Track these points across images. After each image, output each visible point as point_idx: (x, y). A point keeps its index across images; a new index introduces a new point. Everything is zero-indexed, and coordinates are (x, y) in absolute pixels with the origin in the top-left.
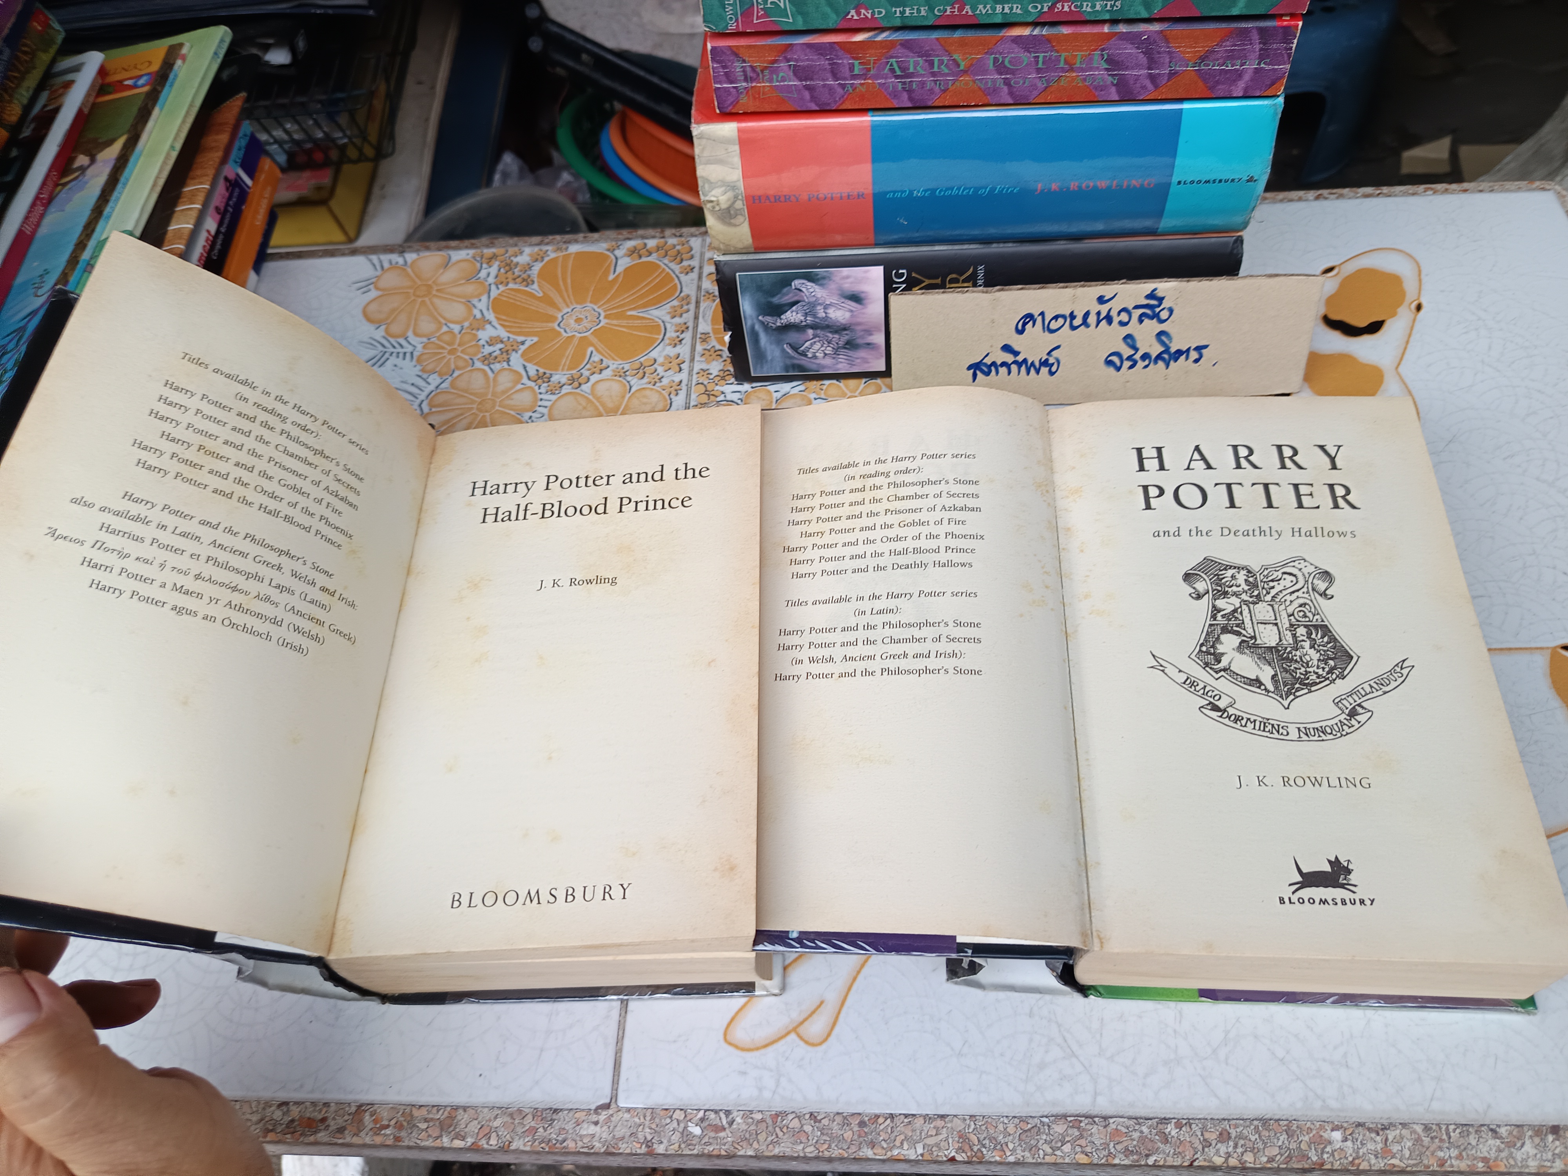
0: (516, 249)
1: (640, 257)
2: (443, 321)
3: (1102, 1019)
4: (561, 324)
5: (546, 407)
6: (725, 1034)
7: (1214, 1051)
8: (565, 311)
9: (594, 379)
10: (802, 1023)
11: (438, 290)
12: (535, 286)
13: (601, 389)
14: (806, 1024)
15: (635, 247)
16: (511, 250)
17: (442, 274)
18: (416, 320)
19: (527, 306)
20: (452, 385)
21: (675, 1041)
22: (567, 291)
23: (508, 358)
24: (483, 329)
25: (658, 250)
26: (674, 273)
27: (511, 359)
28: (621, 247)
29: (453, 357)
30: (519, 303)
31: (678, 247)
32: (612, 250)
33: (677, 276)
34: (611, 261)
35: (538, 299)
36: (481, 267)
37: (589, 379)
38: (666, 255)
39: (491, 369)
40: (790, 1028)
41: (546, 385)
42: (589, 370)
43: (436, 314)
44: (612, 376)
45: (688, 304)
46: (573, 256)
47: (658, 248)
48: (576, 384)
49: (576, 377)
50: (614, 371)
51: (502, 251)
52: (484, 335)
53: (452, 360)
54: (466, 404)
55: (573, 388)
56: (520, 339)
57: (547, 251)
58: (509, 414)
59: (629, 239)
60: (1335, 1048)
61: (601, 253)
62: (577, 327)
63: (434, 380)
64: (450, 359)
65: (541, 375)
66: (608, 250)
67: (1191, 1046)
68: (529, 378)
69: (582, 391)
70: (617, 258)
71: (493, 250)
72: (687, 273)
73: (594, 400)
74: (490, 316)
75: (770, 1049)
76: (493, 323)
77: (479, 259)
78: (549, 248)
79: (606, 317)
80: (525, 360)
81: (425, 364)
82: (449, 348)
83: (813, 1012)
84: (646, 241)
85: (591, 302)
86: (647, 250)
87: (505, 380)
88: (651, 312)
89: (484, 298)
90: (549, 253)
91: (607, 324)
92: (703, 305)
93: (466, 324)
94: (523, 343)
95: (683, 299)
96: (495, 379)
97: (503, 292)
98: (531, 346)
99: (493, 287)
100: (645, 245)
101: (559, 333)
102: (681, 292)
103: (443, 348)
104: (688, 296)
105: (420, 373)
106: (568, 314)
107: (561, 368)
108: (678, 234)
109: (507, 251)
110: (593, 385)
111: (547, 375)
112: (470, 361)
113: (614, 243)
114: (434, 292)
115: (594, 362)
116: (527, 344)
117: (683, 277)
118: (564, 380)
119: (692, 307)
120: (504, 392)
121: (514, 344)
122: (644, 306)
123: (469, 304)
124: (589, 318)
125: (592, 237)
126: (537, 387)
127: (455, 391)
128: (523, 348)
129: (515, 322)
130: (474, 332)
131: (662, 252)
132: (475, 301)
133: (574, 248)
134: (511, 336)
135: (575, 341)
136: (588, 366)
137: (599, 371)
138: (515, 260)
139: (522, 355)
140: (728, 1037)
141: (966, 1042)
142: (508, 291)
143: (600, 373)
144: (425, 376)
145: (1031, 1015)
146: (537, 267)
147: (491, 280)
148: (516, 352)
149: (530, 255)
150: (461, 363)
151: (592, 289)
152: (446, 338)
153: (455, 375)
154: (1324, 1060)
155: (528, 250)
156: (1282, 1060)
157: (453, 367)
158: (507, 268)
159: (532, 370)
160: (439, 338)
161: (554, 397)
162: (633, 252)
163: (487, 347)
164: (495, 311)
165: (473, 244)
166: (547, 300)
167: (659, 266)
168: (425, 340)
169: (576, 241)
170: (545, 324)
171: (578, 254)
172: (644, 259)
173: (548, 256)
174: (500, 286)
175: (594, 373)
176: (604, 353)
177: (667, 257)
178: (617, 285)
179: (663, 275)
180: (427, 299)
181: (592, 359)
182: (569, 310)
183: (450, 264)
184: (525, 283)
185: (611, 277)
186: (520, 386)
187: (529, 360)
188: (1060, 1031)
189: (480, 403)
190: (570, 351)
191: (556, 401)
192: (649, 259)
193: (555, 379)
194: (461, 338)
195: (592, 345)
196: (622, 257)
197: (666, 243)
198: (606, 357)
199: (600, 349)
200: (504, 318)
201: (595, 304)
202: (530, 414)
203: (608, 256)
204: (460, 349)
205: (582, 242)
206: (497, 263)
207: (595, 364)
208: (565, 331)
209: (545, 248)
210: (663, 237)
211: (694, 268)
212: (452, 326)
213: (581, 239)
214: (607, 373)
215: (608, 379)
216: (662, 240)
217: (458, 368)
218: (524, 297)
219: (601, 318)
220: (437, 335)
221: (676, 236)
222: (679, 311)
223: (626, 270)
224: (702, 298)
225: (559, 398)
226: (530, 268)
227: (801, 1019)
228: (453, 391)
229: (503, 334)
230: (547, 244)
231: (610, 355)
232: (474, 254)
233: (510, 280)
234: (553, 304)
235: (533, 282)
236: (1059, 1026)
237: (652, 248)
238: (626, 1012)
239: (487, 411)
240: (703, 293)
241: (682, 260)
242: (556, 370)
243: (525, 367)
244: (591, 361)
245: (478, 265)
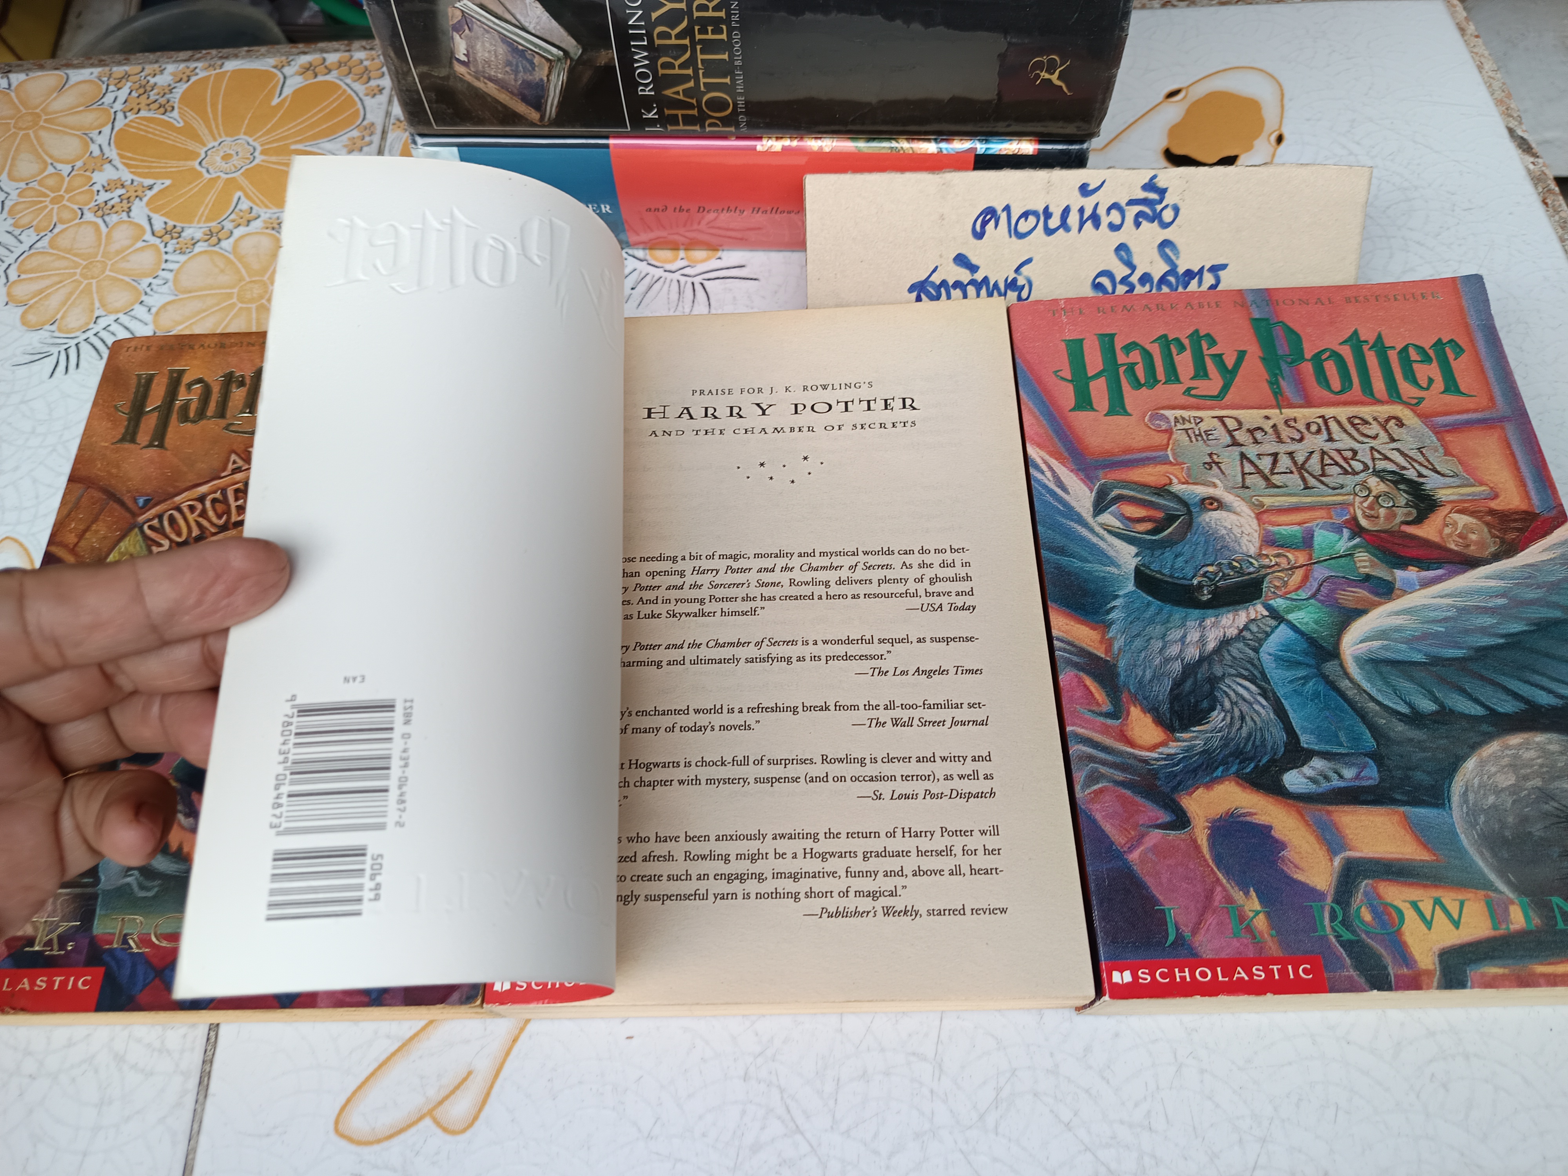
0: (156, 66)
1: (316, 76)
2: (49, 161)
3: (838, 1080)
4: (204, 163)
5: (171, 271)
6: (337, 1122)
7: (981, 1117)
8: (210, 146)
9: (238, 233)
10: (441, 1103)
11: (46, 121)
12: (175, 114)
13: (247, 246)
14: (446, 1103)
15: (311, 64)
16: (149, 68)
17: (55, 99)
18: (13, 159)
19: (161, 139)
20: (52, 244)
21: (268, 1135)
22: (216, 119)
23: (129, 208)
24: (101, 170)
25: (340, 67)
26: (357, 95)
27: (133, 208)
28: (293, 63)
29: (56, 206)
30: (150, 136)
31: (366, 63)
32: (280, 68)
33: (361, 100)
34: (278, 81)
35: (178, 130)
36: (107, 89)
37: (232, 233)
38: (350, 73)
39: (105, 222)
40: (425, 1110)
41: (174, 241)
42: (233, 221)
43: (40, 150)
44: (263, 228)
45: (371, 134)
46: (229, 74)
47: (340, 64)
48: (214, 240)
49: (214, 230)
50: (265, 222)
51: (139, 68)
52: (100, 178)
53: (55, 211)
54: (66, 268)
55: (210, 245)
56: (148, 182)
57: (196, 68)
58: (122, 280)
59: (305, 53)
60: (1136, 1105)
61: (266, 71)
62: (224, 166)
63: (28, 238)
64: (52, 209)
65: (169, 229)
66: (275, 67)
67: (951, 1111)
68: (153, 234)
69: (221, 248)
70: (285, 78)
71: (126, 68)
72: (374, 96)
73: (235, 260)
74: (112, 153)
75: (395, 1141)
76: (114, 162)
77: (105, 79)
78: (200, 65)
79: (263, 153)
80: (151, 210)
81: (18, 216)
82: (52, 195)
83: (457, 1088)
84: (325, 55)
85: (245, 134)
86: (326, 67)
87: (122, 236)
88: (322, 145)
89: (107, 130)
90: (197, 71)
91: (263, 161)
92: (391, 136)
93: (79, 164)
94: (150, 188)
95: (366, 129)
96: (108, 235)
97: (131, 121)
98: (161, 191)
99: (120, 116)
100: (324, 60)
101: (200, 174)
102: (364, 119)
103: (47, 196)
104: (373, 124)
105: (10, 229)
106: (214, 150)
107: (197, 219)
108: (368, 47)
109: (143, 69)
110: (237, 241)
111: (178, 229)
112: (79, 213)
113: (284, 58)
114: (42, 123)
115: (241, 211)
116: (156, 189)
117: (368, 101)
118: (198, 235)
119: (376, 138)
120: (118, 252)
121: (140, 189)
122: (315, 137)
123: (86, 139)
124: (240, 155)
125: (258, 51)
126: (162, 245)
127: (55, 252)
128: (149, 194)
129: (142, 161)
130: (88, 173)
131: (345, 69)
132: (94, 134)
133: (231, 65)
134: (135, 178)
135: (220, 184)
136: (233, 216)
137: (246, 223)
138: (152, 81)
139: (148, 204)
140: (340, 1127)
141: (658, 1119)
142: (137, 120)
143: (248, 225)
144: (17, 232)
145: (746, 1078)
146: (182, 88)
147: (118, 106)
148: (141, 199)
149: (172, 74)
150: (66, 215)
151: (249, 116)
152: (51, 182)
153: (56, 231)
154: (1122, 1122)
155: (171, 68)
156: (1068, 1126)
157: (55, 220)
158: (141, 91)
159: (159, 223)
160: (40, 183)
161: (182, 258)
162: (308, 69)
163: (102, 192)
164: (118, 147)
165: (101, 61)
166: (189, 132)
167: (338, 87)
168: (22, 185)
169: (236, 56)
170: (182, 163)
171: (234, 71)
172: (320, 78)
173: (197, 74)
174: (128, 114)
175: (239, 225)
176: (255, 199)
177: (350, 76)
178: (282, 112)
179: (343, 98)
180: (31, 132)
181: (239, 207)
182: (216, 144)
183: (67, 86)
184: (162, 110)
185: (275, 101)
186: (140, 244)
187: (155, 210)
188: (782, 1098)
189: (85, 267)
190: (211, 197)
191: (185, 262)
192: (328, 78)
193: (187, 234)
194: (69, 182)
195: (241, 188)
196: (292, 76)
197: (351, 57)
198: (257, 205)
199: (251, 193)
200: (129, 155)
201: (251, 136)
202: (150, 280)
203: (275, 75)
204: (67, 196)
205: (243, 58)
206: (129, 84)
207: (241, 214)
208: (208, 171)
209: (193, 65)
210: (349, 51)
211: (383, 89)
212: (59, 166)
213: (244, 53)
214: (256, 225)
215: (257, 233)
216: (347, 54)
217: (62, 221)
218: (159, 128)
219: (257, 154)
220: (39, 178)
221: (365, 48)
222: (359, 143)
223: (296, 92)
224: (391, 127)
225: (189, 259)
226: (171, 92)
227: (440, 1098)
228: (51, 251)
229: (126, 176)
230: (198, 60)
231: (262, 202)
232: (100, 73)
233: (142, 106)
234: (196, 137)
235: (173, 108)
236: (782, 1091)
237: (332, 64)
238: (206, 1096)
239: (93, 278)
240: (392, 120)
241: (369, 79)
242: (191, 222)
243: (150, 220)
244: (236, 210)
245: (104, 87)
